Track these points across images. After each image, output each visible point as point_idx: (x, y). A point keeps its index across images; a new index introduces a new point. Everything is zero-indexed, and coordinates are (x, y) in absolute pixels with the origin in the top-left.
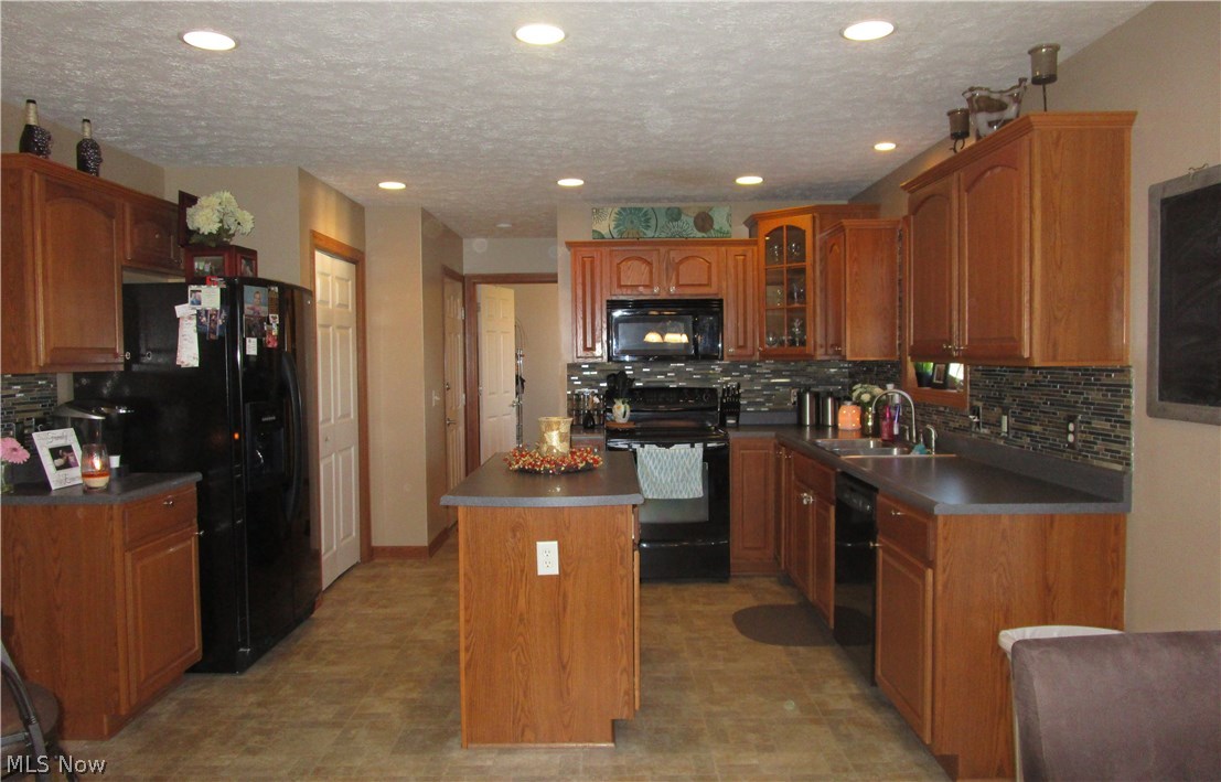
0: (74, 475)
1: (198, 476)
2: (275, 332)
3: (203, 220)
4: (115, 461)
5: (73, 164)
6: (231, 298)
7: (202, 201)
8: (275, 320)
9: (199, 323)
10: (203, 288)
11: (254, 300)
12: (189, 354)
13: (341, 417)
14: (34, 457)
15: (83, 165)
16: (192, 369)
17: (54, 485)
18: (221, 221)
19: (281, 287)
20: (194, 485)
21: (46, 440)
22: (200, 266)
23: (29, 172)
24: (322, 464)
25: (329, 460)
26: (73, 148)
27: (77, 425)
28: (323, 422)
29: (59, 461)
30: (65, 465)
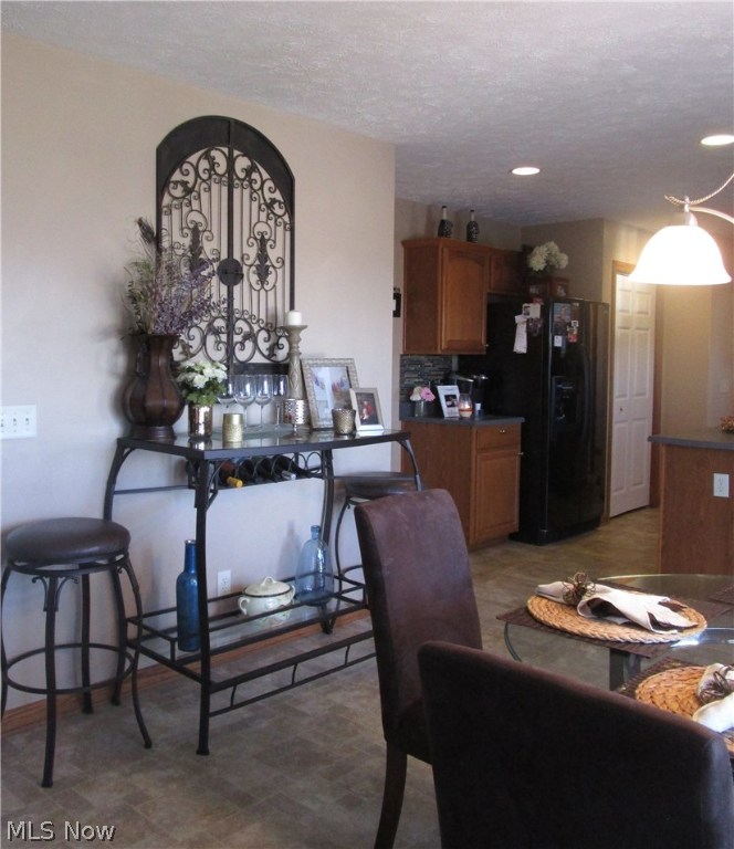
1: (522, 420)
2: (575, 333)
3: (537, 262)
4: (478, 406)
5: (464, 238)
6: (545, 312)
7: (536, 250)
8: (575, 324)
9: (528, 327)
10: (531, 305)
11: (561, 312)
12: (521, 345)
13: (637, 395)
14: (437, 399)
15: (469, 238)
16: (523, 354)
17: (446, 415)
18: (547, 262)
19: (581, 303)
20: (520, 425)
21: (443, 390)
22: (533, 290)
23: (441, 246)
24: (616, 427)
25: (622, 425)
26: (465, 227)
27: (459, 384)
28: (620, 396)
29: (449, 403)
30: (453, 405)
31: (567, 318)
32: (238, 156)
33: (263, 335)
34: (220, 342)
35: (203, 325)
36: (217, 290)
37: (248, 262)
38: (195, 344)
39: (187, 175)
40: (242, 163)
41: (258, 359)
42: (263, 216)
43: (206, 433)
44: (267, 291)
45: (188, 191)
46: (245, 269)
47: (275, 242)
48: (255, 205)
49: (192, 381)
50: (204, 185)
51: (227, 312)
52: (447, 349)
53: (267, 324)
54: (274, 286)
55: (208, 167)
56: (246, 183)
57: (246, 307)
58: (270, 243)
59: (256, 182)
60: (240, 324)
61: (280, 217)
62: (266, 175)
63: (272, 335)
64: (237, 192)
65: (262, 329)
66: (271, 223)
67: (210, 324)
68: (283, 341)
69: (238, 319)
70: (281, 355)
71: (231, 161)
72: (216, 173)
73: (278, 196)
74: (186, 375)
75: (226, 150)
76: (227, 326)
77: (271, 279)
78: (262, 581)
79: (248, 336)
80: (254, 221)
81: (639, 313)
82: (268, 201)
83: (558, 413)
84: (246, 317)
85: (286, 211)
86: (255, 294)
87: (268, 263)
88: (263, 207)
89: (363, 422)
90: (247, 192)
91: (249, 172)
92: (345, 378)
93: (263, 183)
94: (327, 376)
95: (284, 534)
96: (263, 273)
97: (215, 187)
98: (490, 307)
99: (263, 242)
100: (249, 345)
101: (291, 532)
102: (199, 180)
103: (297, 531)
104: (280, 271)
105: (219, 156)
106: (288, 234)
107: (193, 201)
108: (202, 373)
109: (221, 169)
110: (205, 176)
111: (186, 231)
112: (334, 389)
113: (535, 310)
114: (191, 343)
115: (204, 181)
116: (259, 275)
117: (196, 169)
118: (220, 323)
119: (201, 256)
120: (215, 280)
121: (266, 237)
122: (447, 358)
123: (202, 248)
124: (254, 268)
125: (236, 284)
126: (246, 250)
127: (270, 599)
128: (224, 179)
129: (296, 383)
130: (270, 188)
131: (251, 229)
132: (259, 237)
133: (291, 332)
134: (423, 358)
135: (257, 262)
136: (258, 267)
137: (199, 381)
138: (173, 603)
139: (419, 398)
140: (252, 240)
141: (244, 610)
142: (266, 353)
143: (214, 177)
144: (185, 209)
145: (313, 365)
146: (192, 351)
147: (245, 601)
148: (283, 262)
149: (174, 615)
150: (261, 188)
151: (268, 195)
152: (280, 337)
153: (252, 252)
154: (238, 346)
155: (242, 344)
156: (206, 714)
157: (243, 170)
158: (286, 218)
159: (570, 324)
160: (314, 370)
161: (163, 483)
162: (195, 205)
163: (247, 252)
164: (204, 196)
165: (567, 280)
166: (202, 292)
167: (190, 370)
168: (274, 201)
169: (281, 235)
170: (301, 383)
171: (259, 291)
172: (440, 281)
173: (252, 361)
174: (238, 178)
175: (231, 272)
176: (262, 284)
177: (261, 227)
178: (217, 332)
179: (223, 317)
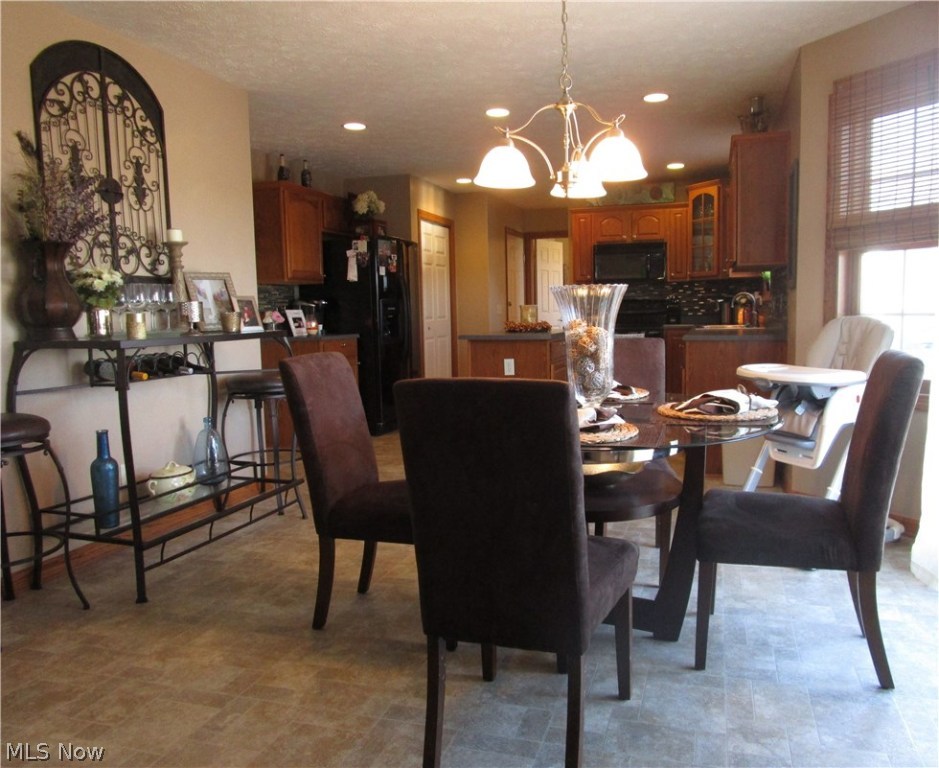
0: (304, 332)
1: (358, 336)
2: (395, 264)
3: (361, 207)
4: (321, 326)
5: (300, 183)
6: (372, 247)
7: (360, 197)
8: (395, 257)
9: (358, 260)
10: (359, 242)
11: (383, 248)
12: (353, 275)
13: (440, 317)
14: (287, 321)
15: (304, 183)
16: (355, 282)
17: (295, 334)
18: (369, 207)
19: (398, 241)
20: (356, 340)
21: (291, 314)
22: (359, 230)
23: (282, 189)
24: (427, 343)
25: (431, 341)
26: (299, 175)
27: (303, 308)
28: (428, 318)
29: (297, 324)
30: (299, 326)
31: (388, 253)
32: (109, 83)
33: (144, 251)
34: (106, 255)
35: (89, 239)
36: (99, 205)
37: (127, 183)
38: (83, 255)
39: (63, 94)
40: (114, 90)
41: (141, 272)
42: (137, 142)
43: (108, 332)
44: (145, 211)
45: (65, 110)
46: (124, 190)
47: (149, 167)
48: (129, 131)
49: (91, 285)
50: (79, 107)
51: (110, 227)
52: (293, 278)
53: (147, 242)
54: (152, 207)
55: (81, 89)
56: (118, 109)
57: (128, 225)
58: (144, 167)
59: (128, 110)
60: (123, 240)
61: (152, 144)
62: (137, 105)
63: (153, 251)
64: (111, 117)
65: (143, 245)
66: (145, 149)
67: (95, 238)
68: (163, 258)
69: (121, 235)
70: (163, 269)
71: (103, 88)
72: (90, 97)
73: (148, 124)
74: (84, 280)
75: (98, 76)
76: (111, 241)
77: (148, 200)
78: (166, 466)
79: (131, 251)
80: (129, 145)
81: (438, 252)
82: (140, 128)
83: (385, 330)
84: (128, 233)
85: (157, 140)
86: (134, 213)
87: (144, 186)
88: (136, 133)
89: (246, 324)
90: (120, 118)
91: (121, 99)
92: (224, 290)
93: (134, 111)
94: (208, 288)
95: (177, 429)
96: (141, 195)
97: (90, 110)
98: (325, 244)
99: (138, 166)
100: (133, 259)
101: (183, 427)
102: (74, 102)
103: (188, 426)
104: (156, 194)
105: (92, 81)
106: (161, 160)
107: (71, 121)
108: (100, 278)
109: (95, 93)
110: (80, 98)
111: (65, 148)
112: (216, 298)
113: (362, 246)
114: (79, 254)
115: (79, 102)
116: (137, 196)
117: (71, 90)
118: (104, 238)
119: (82, 174)
120: (97, 197)
121: (141, 162)
122: (290, 288)
123: (82, 166)
124: (131, 190)
125: (116, 202)
126: (124, 172)
127: (175, 479)
128: (98, 103)
129: (181, 293)
130: (141, 117)
131: (127, 153)
132: (134, 161)
133: (172, 248)
134: (269, 287)
135: (135, 185)
136: (135, 188)
137: (99, 285)
138: (90, 491)
139: (271, 321)
140: (128, 164)
141: (153, 492)
142: (149, 268)
143: (89, 100)
144: (64, 128)
145: (193, 278)
146: (80, 262)
147: (153, 484)
148: (158, 188)
149: (91, 502)
150: (134, 116)
151: (140, 124)
152: (160, 254)
153: (130, 174)
154: (123, 260)
155: (126, 257)
156: (141, 570)
157: (116, 97)
158: (158, 146)
159: (390, 257)
160: (196, 282)
161: (62, 383)
162: (72, 124)
163: (124, 174)
164: (81, 117)
165: (384, 223)
166: (87, 208)
167: (87, 275)
168: (145, 129)
169: (154, 161)
170: (185, 292)
171: (138, 210)
172: (283, 220)
173: (137, 274)
174: (112, 104)
175: (111, 191)
176: (141, 205)
177: (136, 152)
178: (102, 246)
179: (107, 233)
